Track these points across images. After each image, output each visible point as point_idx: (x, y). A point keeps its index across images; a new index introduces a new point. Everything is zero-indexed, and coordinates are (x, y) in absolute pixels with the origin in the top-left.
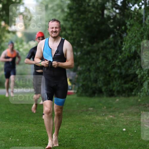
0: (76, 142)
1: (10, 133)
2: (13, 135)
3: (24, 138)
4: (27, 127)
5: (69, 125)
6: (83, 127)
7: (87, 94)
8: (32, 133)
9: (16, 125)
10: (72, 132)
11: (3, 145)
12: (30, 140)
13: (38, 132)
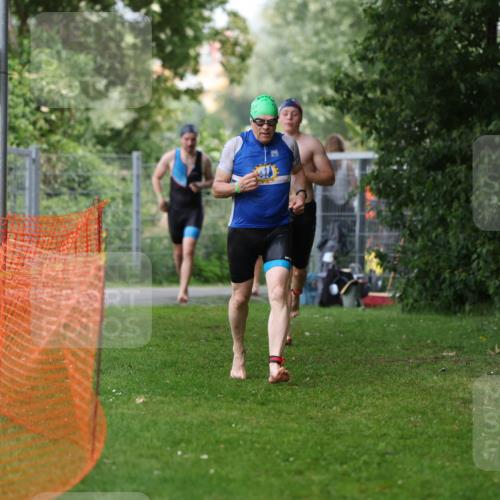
0: (400, 466)
1: (178, 434)
2: (189, 442)
3: (226, 449)
4: (235, 413)
5: (376, 406)
6: (423, 413)
7: (437, 303)
8: (252, 433)
9: (197, 405)
10: (385, 430)
11: (156, 472)
12: (245, 457)
13: (271, 431)
